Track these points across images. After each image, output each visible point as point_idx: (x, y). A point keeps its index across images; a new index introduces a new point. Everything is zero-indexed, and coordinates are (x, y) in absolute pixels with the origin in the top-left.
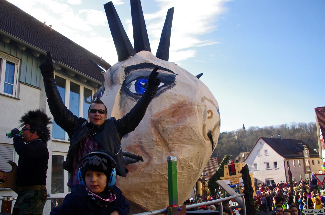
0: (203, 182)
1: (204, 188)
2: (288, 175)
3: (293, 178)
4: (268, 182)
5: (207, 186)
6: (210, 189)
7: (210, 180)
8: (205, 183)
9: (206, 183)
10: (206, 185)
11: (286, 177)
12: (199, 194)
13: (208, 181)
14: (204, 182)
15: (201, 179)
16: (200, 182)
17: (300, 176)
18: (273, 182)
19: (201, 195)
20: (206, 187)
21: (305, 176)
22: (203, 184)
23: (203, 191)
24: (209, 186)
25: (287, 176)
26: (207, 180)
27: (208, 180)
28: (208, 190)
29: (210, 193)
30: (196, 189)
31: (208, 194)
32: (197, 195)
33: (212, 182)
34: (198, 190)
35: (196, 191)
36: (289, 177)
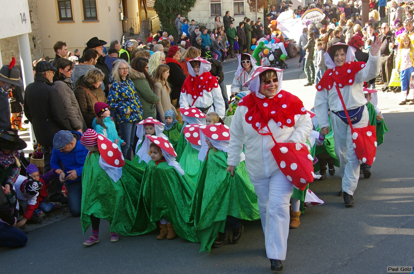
1: (143, 11)
5: (153, 6)
10: (148, 5)
12: (132, 29)
19: (137, 29)
20: (150, 8)
23: (141, 22)
24: (158, 7)
28: (155, 18)
29: (161, 25)
30: (125, 14)
31: (154, 29)
32: (126, 30)
34: (127, 17)
35: (122, 19)
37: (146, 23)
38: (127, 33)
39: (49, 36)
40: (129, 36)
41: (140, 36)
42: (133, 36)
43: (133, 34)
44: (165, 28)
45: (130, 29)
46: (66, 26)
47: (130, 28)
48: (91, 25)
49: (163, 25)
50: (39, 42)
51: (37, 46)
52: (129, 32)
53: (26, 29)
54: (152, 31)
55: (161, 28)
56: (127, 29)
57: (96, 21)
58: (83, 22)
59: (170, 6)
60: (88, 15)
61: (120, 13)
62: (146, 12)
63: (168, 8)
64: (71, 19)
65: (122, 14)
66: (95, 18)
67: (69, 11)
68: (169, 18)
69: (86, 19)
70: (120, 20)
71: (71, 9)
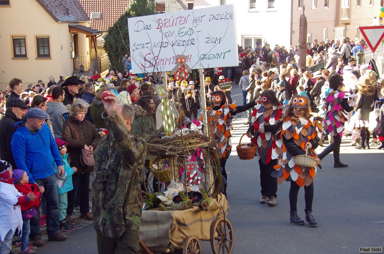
0: (92, 37)
1: (94, 50)
2: (297, 28)
3: (308, 35)
4: (248, 41)
5: (102, 45)
6: (109, 55)
8: (96, 38)
9: (101, 39)
10: (98, 44)
11: (292, 32)
12: (82, 66)
13: (104, 34)
14: (95, 36)
15: (88, 28)
16: (85, 35)
17: (324, 31)
18: (259, 42)
19: (87, 67)
20: (100, 48)
21: (334, 31)
22: (93, 40)
23: (91, 60)
24: (107, 47)
25: (293, 30)
26: (101, 32)
27: (104, 32)
28: (104, 57)
29: (110, 64)
30: (76, 53)
31: (103, 67)
32: (77, 68)
33: (114, 38)
34: (78, 56)
35: (73, 57)
36: (300, 33)
37: (96, 62)
38: (78, 70)
39: (3, 72)
40: (79, 73)
41: (90, 73)
42: (83, 73)
43: (83, 71)
44: (113, 67)
45: (80, 67)
46: (20, 62)
47: (80, 65)
48: (44, 62)
49: (113, 64)
52: (79, 69)
54: (101, 68)
55: (110, 66)
56: (78, 66)
57: (49, 58)
58: (36, 59)
59: (118, 46)
60: (42, 53)
61: (71, 52)
62: (96, 51)
63: (117, 48)
64: (25, 56)
65: (73, 52)
66: (48, 56)
67: (23, 49)
68: (118, 57)
69: (40, 56)
70: (71, 57)
71: (25, 46)
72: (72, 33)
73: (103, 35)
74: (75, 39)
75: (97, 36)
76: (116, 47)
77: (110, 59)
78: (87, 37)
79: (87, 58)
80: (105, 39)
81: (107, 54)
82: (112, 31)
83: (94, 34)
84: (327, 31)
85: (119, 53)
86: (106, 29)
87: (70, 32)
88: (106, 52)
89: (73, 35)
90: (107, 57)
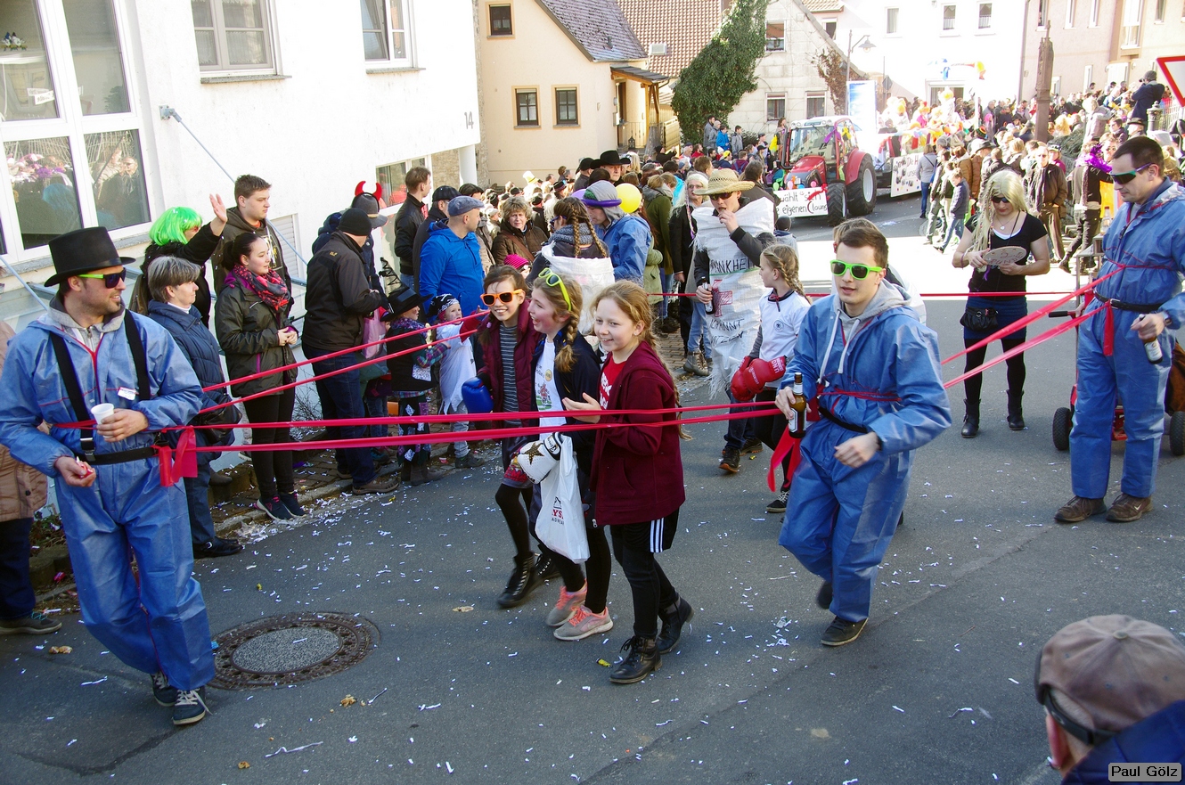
0: (651, 87)
1: (654, 111)
2: (1031, 64)
3: (1055, 79)
4: (936, 92)
5: (669, 101)
6: (681, 119)
7: (684, 75)
8: (658, 88)
9: (666, 92)
10: (661, 101)
11: (1023, 74)
12: (632, 139)
13: (672, 82)
14: (657, 84)
15: (645, 72)
16: (639, 84)
17: (1087, 72)
19: (641, 141)
20: (664, 107)
21: (1107, 71)
22: (653, 91)
23: (649, 128)
24: (678, 104)
25: (1026, 69)
26: (668, 78)
27: (673, 78)
28: (672, 123)
29: (682, 134)
30: (623, 115)
32: (623, 142)
33: (690, 87)
34: (626, 121)
35: (618, 123)
36: (1039, 73)
37: (657, 130)
38: (625, 146)
39: (500, 151)
41: (646, 152)
42: (633, 149)
43: (633, 147)
44: (688, 140)
46: (528, 133)
47: (629, 138)
48: (567, 132)
49: (686, 135)
50: (483, 159)
51: (479, 166)
52: (627, 142)
53: (472, 137)
54: (665, 142)
55: (681, 139)
56: (625, 138)
57: (576, 126)
58: (554, 127)
59: (698, 102)
60: (563, 116)
61: (614, 114)
62: (657, 112)
63: (695, 106)
64: (536, 123)
65: (618, 115)
66: (574, 122)
67: (533, 110)
68: (696, 123)
69: (560, 122)
70: (614, 125)
71: (536, 106)
72: (617, 81)
73: (670, 84)
74: (622, 90)
75: (660, 85)
76: (694, 104)
77: (681, 126)
78: (642, 87)
79: (641, 124)
80: (675, 90)
81: (676, 118)
82: (686, 75)
83: (654, 82)
84: (1092, 72)
85: (698, 116)
86: (677, 73)
87: (612, 78)
88: (675, 114)
89: (618, 84)
90: (677, 123)
